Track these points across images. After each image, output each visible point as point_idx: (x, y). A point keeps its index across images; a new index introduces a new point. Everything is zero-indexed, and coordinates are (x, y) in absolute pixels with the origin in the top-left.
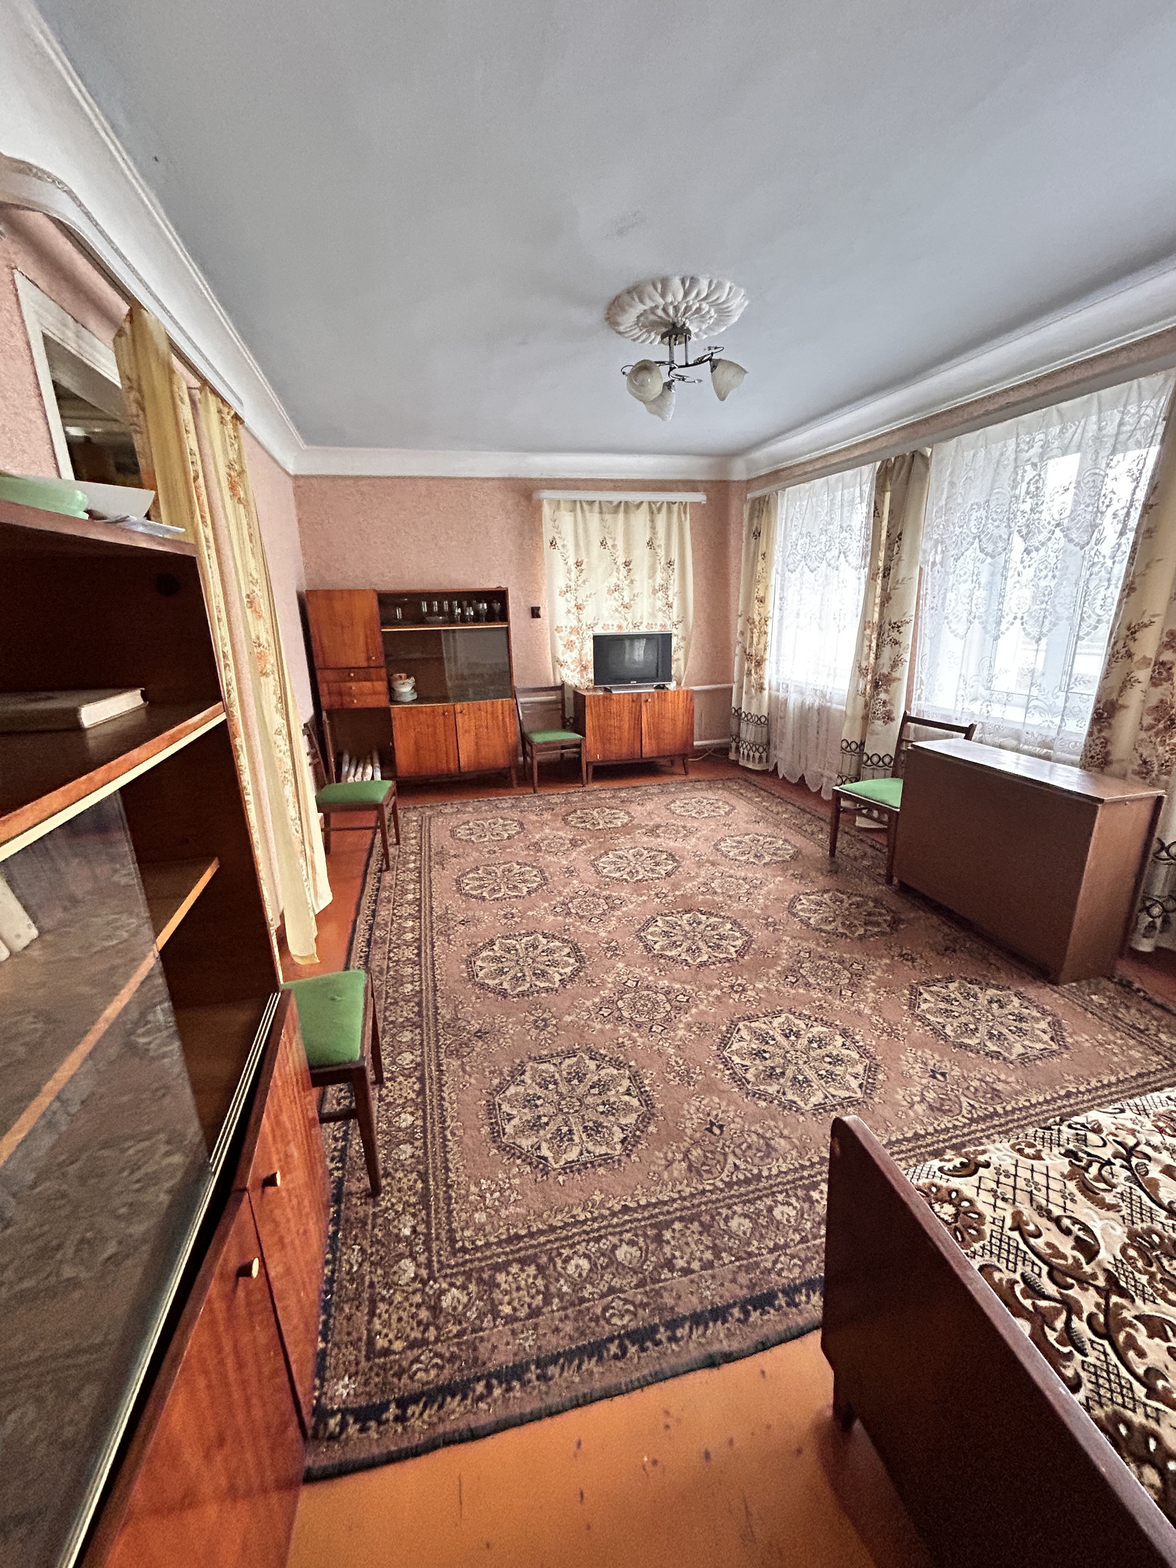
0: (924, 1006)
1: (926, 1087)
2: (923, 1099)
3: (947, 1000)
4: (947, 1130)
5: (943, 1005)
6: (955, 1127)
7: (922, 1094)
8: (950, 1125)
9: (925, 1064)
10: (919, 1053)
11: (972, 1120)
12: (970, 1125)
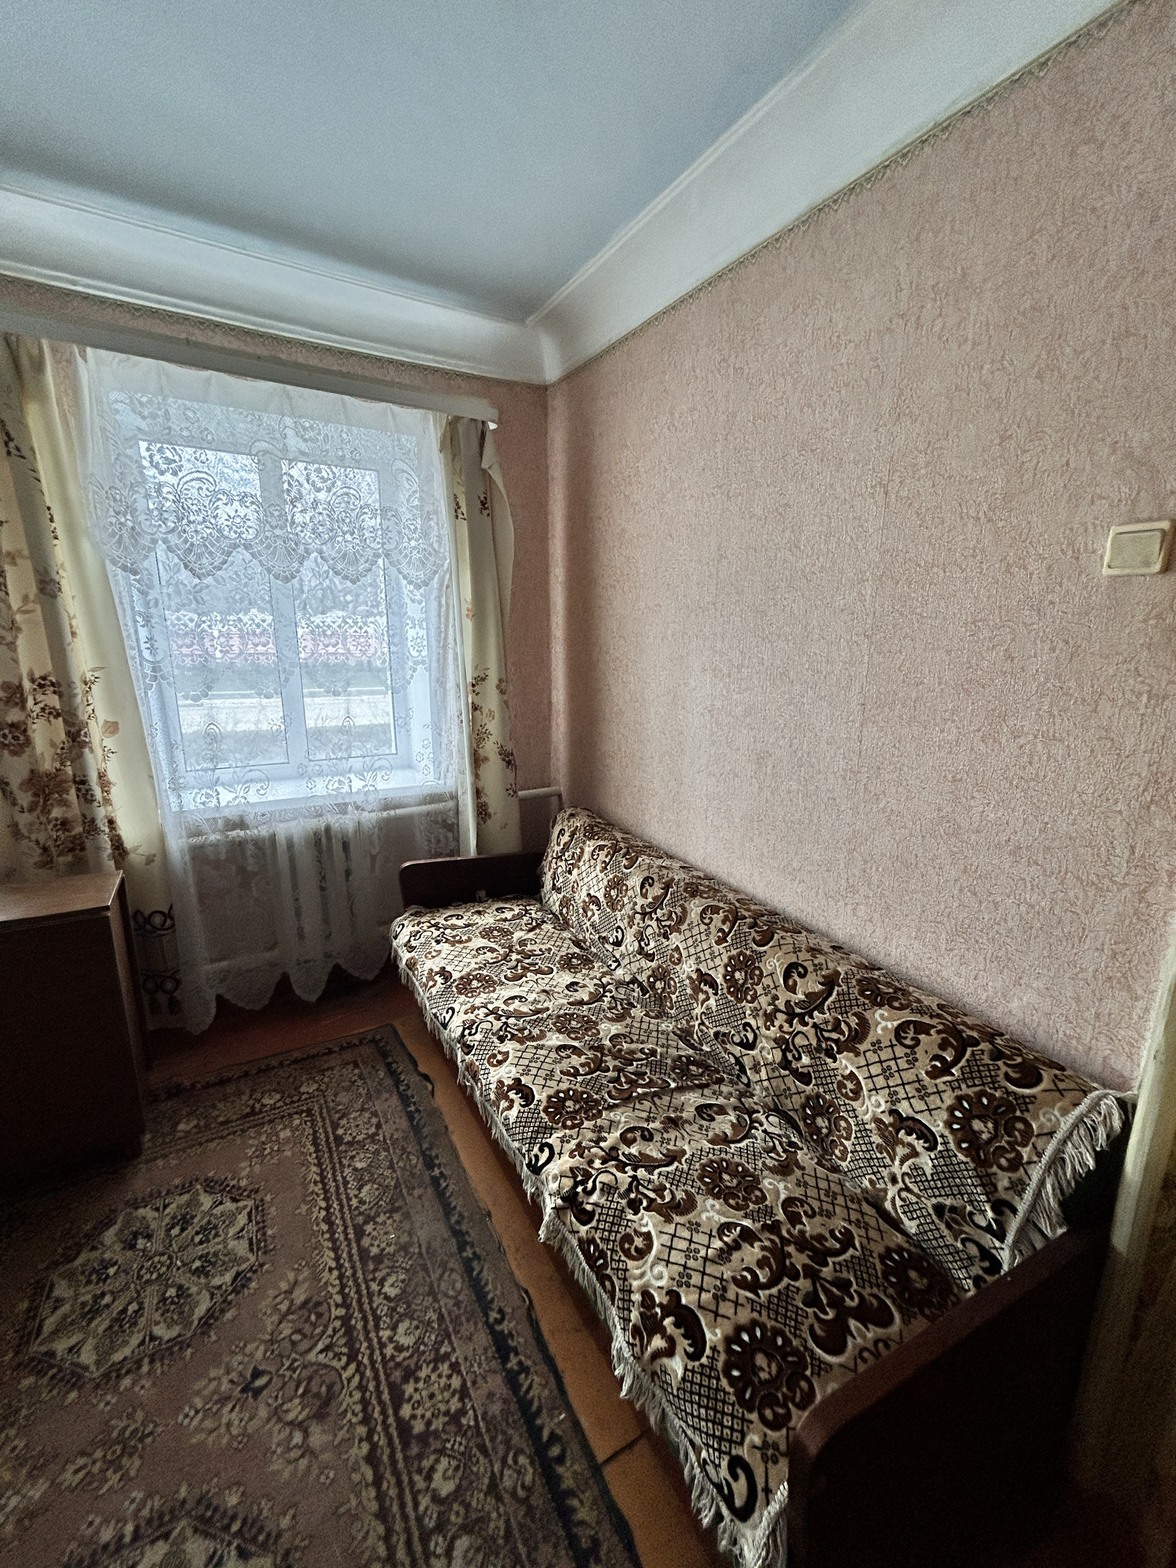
0: (87, 1357)
1: (277, 1414)
2: (301, 1426)
3: (93, 1311)
4: (365, 1403)
5: (101, 1324)
6: (361, 1388)
7: (291, 1423)
8: (357, 1396)
9: (228, 1398)
10: (198, 1402)
11: (352, 1356)
12: (360, 1364)
